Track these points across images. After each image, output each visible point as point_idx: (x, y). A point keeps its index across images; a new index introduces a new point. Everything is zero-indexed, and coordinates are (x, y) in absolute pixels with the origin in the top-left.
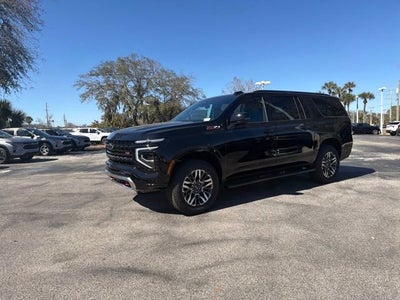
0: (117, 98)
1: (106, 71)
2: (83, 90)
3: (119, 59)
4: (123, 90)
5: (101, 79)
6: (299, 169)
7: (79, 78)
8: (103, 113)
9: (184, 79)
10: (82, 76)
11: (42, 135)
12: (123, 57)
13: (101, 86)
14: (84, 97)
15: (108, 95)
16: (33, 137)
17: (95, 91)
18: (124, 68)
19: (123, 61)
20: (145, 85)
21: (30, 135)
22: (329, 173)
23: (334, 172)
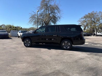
22: (67, 47)
23: (68, 47)
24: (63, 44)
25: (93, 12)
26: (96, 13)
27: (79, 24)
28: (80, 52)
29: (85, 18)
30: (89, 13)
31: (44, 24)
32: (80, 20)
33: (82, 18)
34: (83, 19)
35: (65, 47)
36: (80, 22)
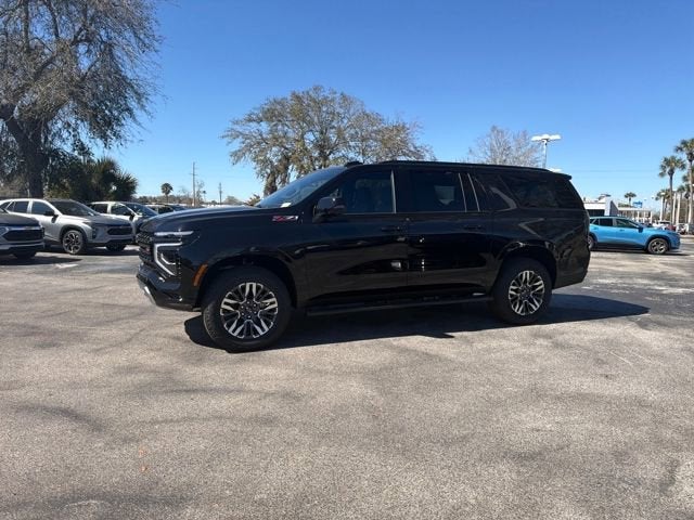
0: (286, 160)
1: (272, 114)
2: (237, 145)
3: (294, 94)
4: (297, 146)
5: (265, 127)
6: (469, 295)
7: (230, 125)
8: (264, 183)
9: (400, 129)
10: (236, 123)
11: (147, 213)
12: (300, 91)
13: (264, 140)
14: (237, 156)
15: (274, 155)
16: (132, 217)
17: (254, 148)
18: (302, 110)
19: (298, 98)
20: (334, 139)
21: (128, 214)
25: (317, 88)
29: (270, 120)
32: (238, 128)
33: (250, 120)
34: (253, 124)
36: (240, 139)
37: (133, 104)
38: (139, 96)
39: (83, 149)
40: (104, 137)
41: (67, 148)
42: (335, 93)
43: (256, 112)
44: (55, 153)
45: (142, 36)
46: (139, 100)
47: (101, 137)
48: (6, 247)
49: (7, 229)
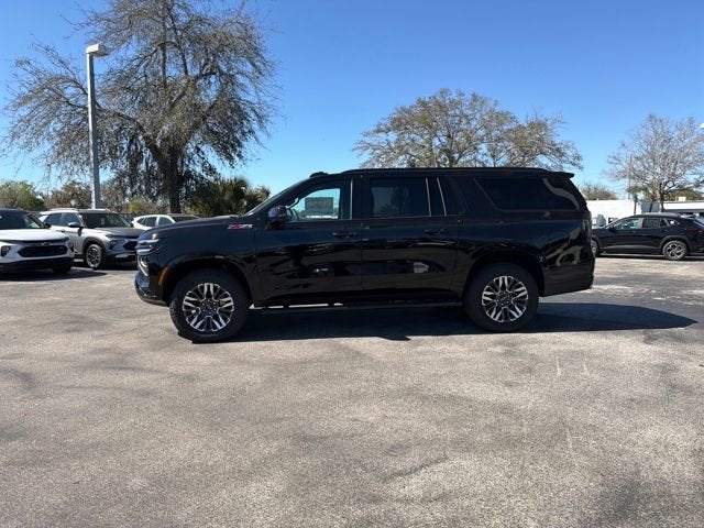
1: (399, 124)
2: (367, 156)
5: (393, 136)
7: (361, 138)
10: (367, 134)
12: (426, 97)
13: (392, 150)
17: (382, 158)
19: (425, 104)
22: (507, 315)
23: (518, 313)
24: (486, 295)
25: (443, 92)
26: (455, 104)
27: (364, 164)
28: (585, 333)
29: (397, 128)
30: (419, 101)
31: (147, 154)
32: (367, 140)
33: (379, 131)
34: (382, 135)
35: (495, 316)
36: (370, 150)
37: (255, 126)
38: (260, 118)
39: (211, 170)
40: (230, 158)
41: (198, 169)
42: (463, 95)
43: (383, 122)
44: (189, 175)
45: (258, 64)
46: (260, 122)
47: (228, 158)
48: (125, 256)
49: (127, 241)
